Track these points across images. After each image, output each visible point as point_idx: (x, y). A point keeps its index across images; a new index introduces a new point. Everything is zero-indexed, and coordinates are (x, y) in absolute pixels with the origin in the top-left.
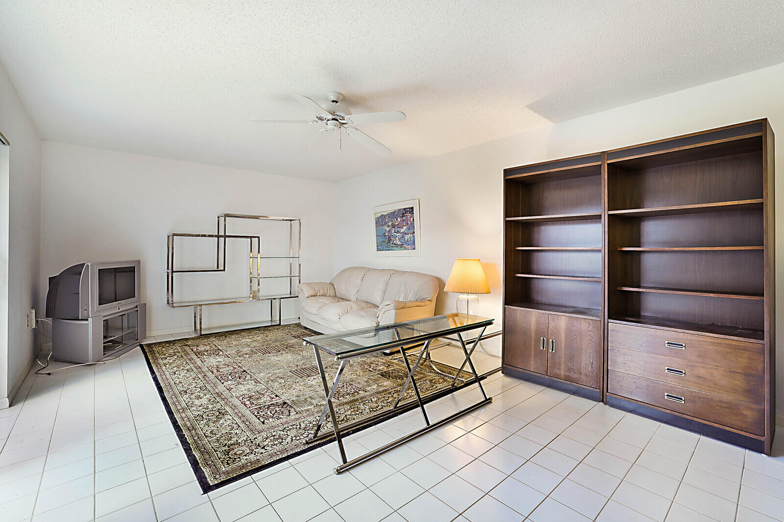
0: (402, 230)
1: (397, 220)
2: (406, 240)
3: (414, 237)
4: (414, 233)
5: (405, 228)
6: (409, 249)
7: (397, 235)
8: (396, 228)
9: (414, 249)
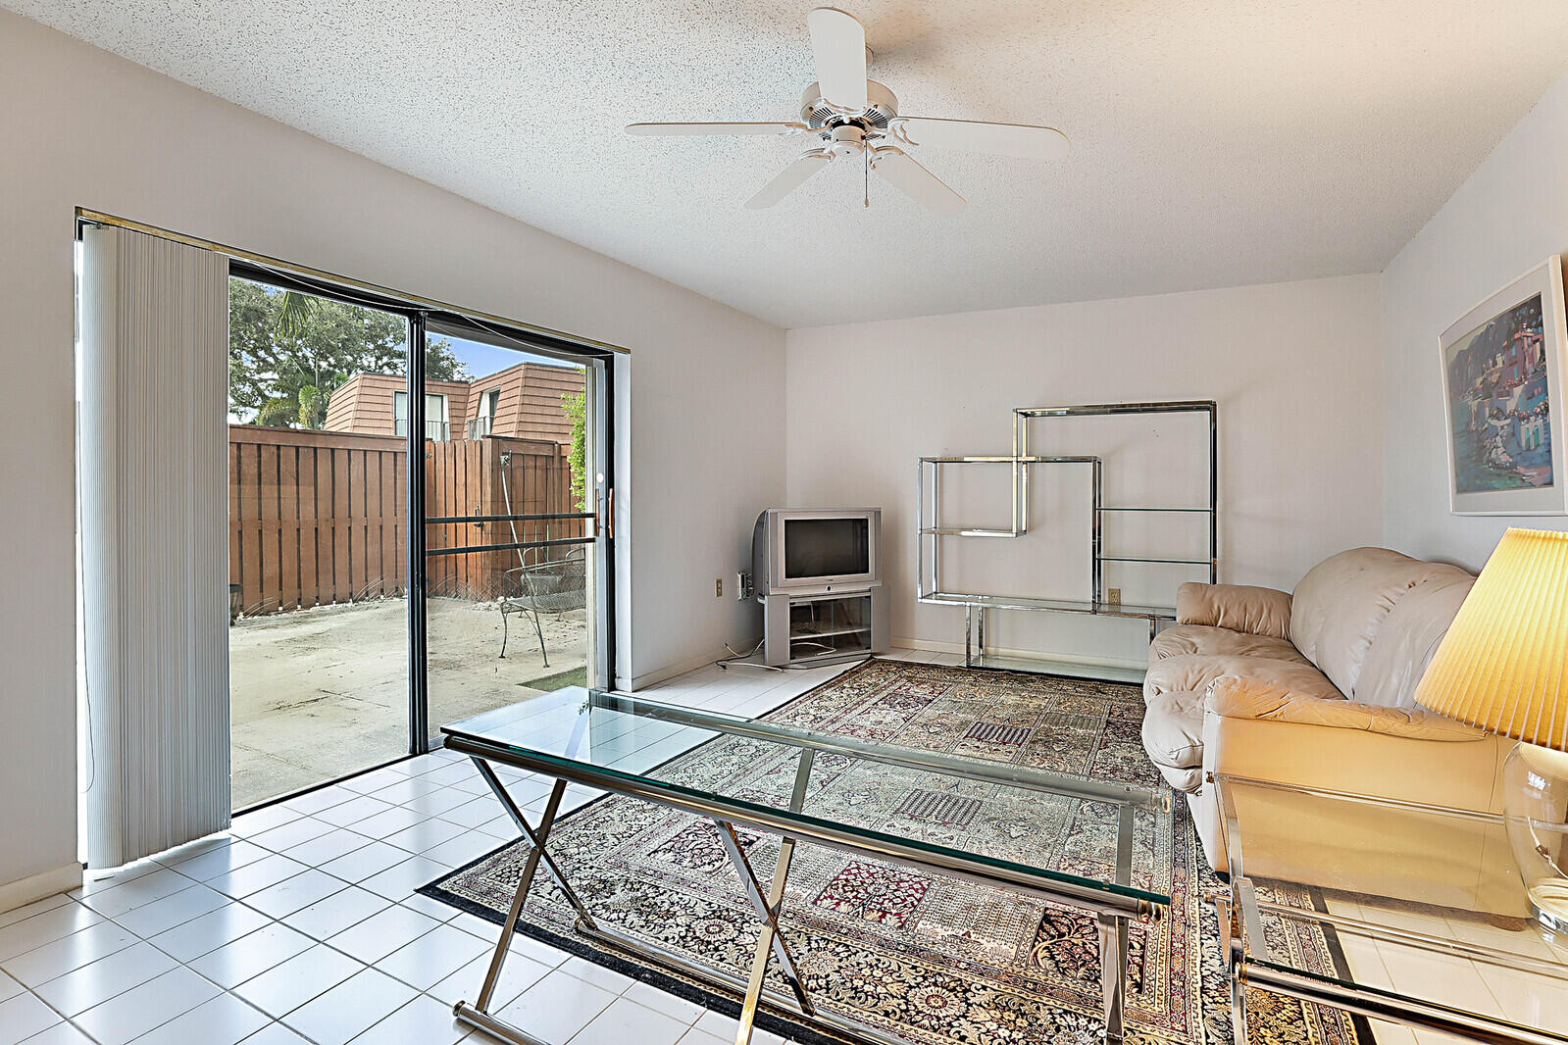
0: (1511, 405)
1: (1495, 363)
2: (1523, 444)
3: (1547, 426)
4: (1547, 409)
5: (1518, 391)
6: (1532, 486)
7: (1499, 424)
8: (1494, 395)
9: (1551, 483)
